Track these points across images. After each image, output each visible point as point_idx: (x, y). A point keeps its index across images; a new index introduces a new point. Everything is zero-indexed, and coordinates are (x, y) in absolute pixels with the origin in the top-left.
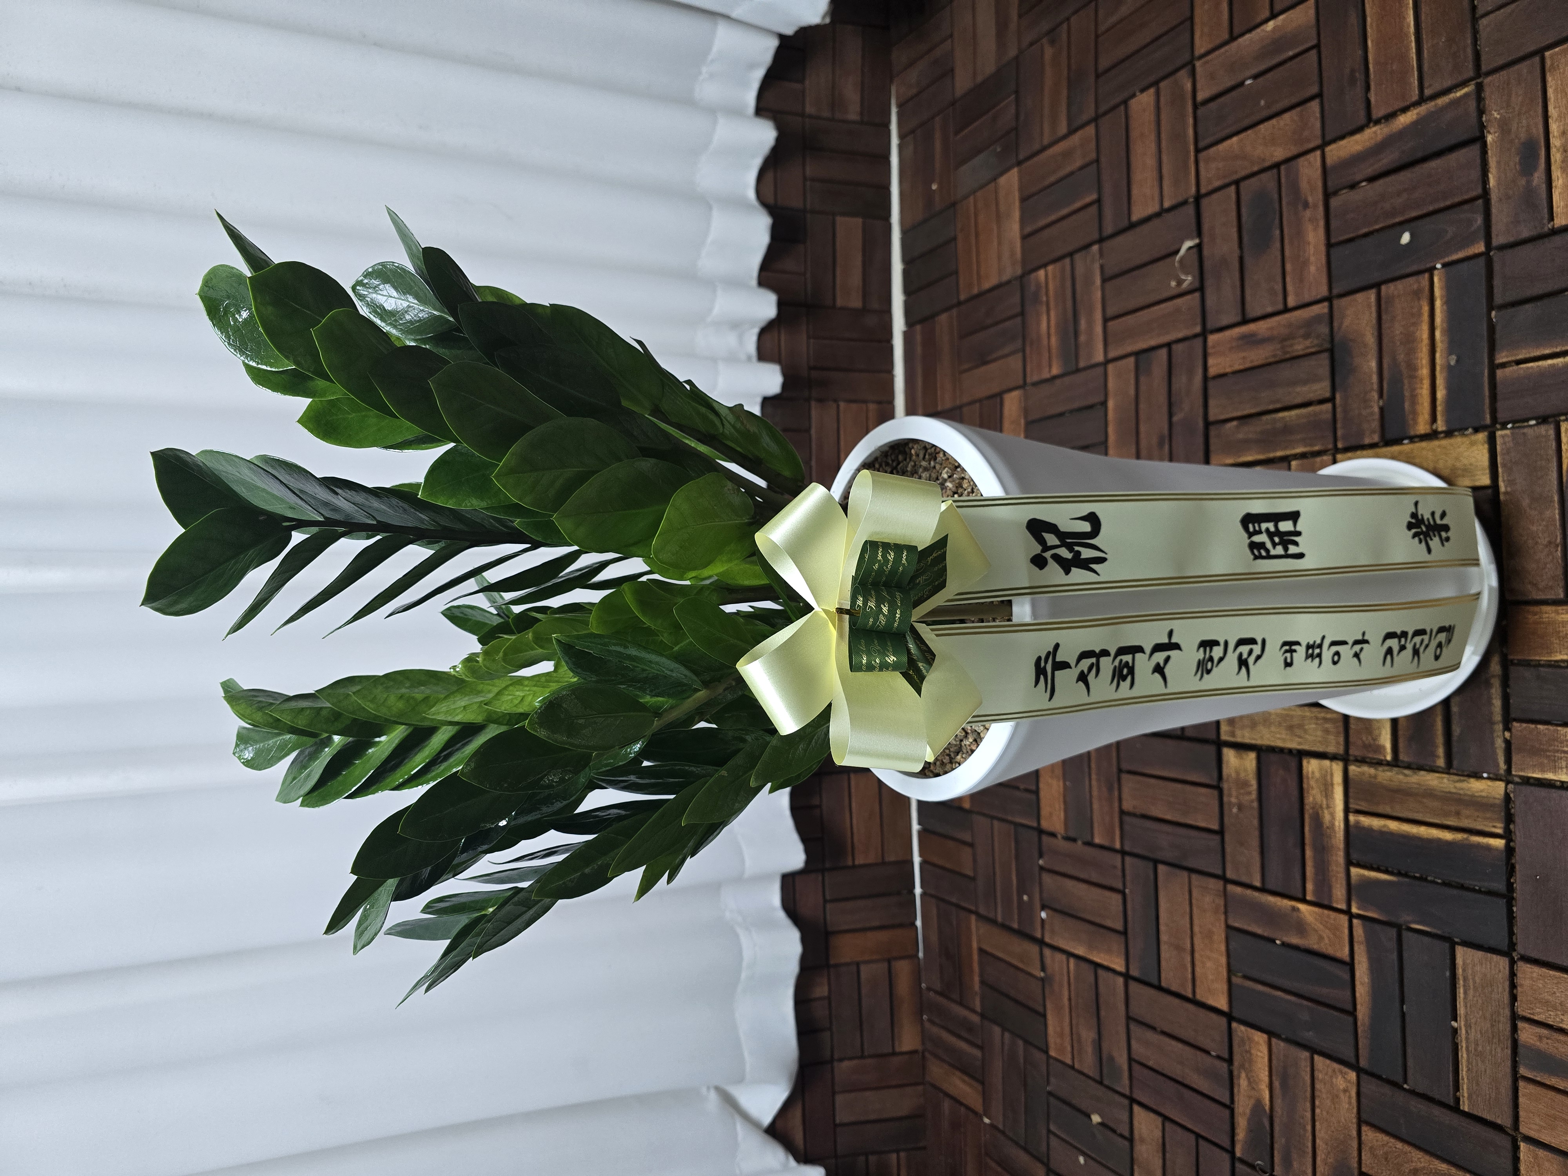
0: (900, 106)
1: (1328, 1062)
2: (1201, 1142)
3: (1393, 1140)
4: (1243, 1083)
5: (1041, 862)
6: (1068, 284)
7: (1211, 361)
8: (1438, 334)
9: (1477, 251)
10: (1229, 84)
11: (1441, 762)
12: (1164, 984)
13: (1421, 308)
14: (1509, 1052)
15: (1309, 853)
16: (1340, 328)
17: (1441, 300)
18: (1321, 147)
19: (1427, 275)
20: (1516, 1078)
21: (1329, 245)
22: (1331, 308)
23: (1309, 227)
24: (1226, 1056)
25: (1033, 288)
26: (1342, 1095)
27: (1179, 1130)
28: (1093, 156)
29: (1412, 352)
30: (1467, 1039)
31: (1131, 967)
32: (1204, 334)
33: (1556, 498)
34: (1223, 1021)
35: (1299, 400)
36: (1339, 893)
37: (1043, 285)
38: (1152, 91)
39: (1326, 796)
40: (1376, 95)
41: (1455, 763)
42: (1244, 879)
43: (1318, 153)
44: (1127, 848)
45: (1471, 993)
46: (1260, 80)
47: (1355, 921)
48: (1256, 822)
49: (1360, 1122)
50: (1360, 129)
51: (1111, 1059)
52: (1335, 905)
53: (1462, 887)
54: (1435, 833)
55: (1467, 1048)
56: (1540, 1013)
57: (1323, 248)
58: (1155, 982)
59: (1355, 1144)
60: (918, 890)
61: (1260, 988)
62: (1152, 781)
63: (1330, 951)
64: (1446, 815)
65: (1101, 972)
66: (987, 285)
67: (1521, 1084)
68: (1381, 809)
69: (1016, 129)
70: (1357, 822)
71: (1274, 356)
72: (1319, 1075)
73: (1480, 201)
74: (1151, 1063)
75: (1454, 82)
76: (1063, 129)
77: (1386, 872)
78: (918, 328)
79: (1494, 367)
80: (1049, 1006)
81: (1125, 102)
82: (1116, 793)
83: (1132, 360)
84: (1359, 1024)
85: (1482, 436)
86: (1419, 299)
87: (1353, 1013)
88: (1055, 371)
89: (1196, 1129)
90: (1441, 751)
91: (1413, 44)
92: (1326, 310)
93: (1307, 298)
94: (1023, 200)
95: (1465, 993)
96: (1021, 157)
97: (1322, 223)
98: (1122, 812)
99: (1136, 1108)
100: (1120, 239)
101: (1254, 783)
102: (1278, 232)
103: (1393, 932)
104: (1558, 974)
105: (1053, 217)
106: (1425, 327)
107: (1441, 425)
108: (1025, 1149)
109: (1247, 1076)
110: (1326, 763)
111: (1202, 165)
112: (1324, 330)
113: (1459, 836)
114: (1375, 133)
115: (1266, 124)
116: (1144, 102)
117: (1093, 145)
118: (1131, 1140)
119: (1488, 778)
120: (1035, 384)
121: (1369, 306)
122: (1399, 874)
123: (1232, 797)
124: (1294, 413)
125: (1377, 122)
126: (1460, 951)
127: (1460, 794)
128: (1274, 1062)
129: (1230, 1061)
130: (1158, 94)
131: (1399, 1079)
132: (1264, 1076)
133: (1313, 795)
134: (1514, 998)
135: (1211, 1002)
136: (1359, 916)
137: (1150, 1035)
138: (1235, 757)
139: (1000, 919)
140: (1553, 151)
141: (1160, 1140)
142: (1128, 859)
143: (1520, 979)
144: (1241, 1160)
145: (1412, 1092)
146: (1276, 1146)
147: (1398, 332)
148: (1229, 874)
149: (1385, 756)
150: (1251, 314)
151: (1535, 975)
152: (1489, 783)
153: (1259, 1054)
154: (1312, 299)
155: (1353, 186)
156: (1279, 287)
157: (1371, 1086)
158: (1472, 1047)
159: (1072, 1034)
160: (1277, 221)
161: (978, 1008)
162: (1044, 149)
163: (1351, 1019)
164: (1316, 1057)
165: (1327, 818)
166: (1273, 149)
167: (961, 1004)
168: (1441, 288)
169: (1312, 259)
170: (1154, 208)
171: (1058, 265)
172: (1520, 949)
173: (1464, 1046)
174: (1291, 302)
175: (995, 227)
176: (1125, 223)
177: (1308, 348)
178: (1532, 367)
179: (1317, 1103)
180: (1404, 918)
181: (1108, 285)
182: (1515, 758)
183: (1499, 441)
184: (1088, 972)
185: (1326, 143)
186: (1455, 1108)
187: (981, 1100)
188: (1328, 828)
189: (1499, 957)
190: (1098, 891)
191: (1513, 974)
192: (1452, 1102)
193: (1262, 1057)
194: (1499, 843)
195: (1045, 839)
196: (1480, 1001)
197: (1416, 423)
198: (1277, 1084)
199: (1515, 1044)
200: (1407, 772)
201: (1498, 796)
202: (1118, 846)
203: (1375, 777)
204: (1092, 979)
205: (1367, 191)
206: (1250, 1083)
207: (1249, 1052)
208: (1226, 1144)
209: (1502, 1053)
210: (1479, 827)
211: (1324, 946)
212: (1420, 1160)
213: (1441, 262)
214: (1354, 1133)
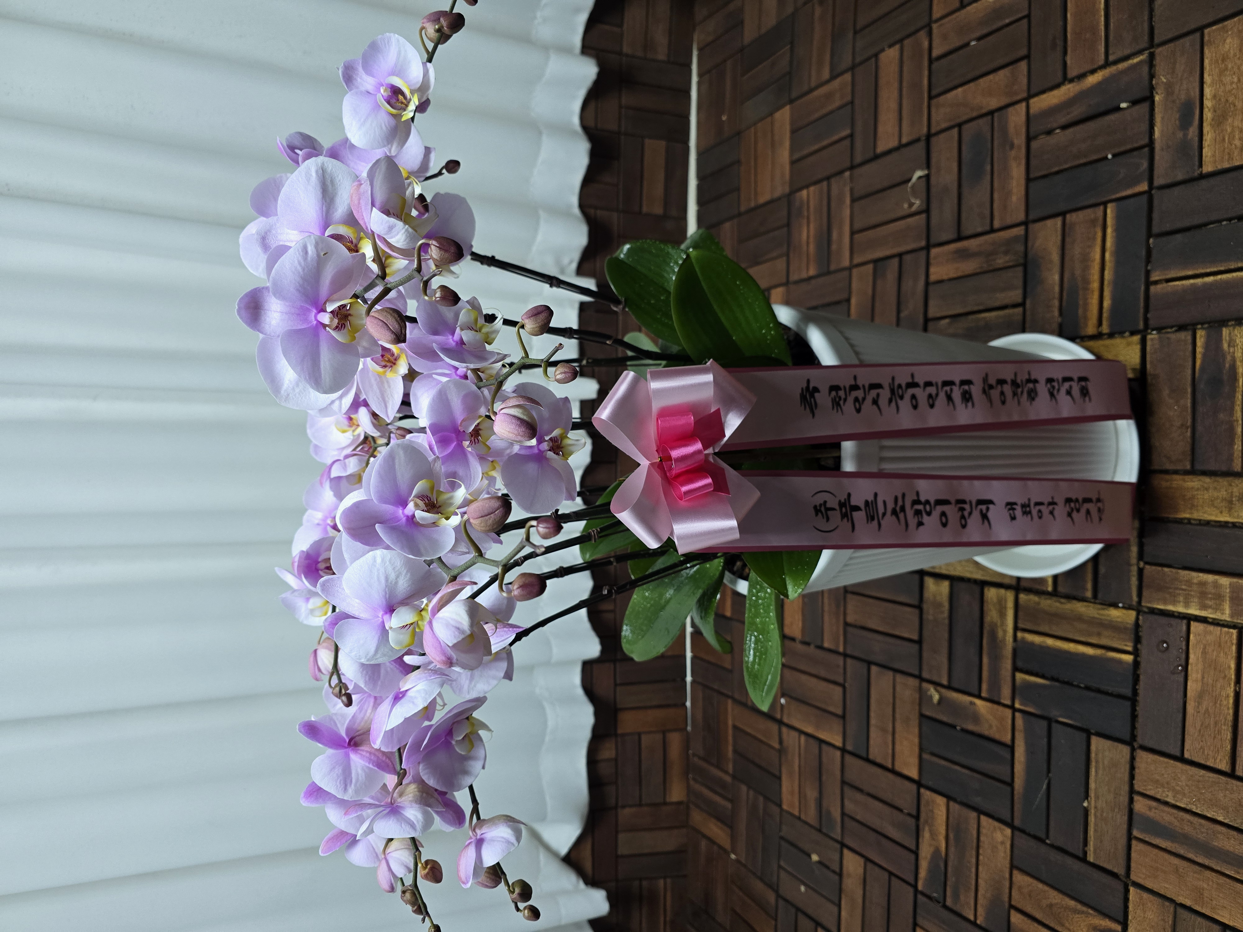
0: (700, 50)
1: (990, 821)
2: (893, 878)
3: (1036, 883)
4: (926, 835)
6: (825, 201)
7: (932, 270)
8: (1107, 255)
9: (1141, 190)
10: (958, 44)
11: (1089, 594)
12: (871, 757)
13: (1095, 233)
14: (1126, 818)
15: (985, 660)
16: (1032, 246)
17: (1112, 228)
18: (1027, 99)
19: (1102, 208)
20: (1130, 838)
21: (1029, 180)
22: (1027, 231)
23: (1013, 165)
24: (914, 813)
25: (797, 204)
26: (1000, 845)
27: (877, 869)
28: (849, 98)
29: (1086, 268)
30: (1096, 807)
31: (847, 743)
32: (928, 248)
33: (1189, 390)
34: (914, 787)
35: (997, 304)
36: (1006, 692)
37: (806, 202)
38: (897, 47)
39: (1001, 618)
40: (1071, 59)
41: (1100, 595)
42: (935, 678)
43: (1024, 104)
44: (848, 652)
45: (1100, 772)
46: (982, 42)
47: (1017, 715)
48: (946, 635)
49: (1012, 867)
50: (1057, 86)
51: (829, 813)
52: (1002, 701)
53: (1099, 691)
54: (1082, 649)
55: (1095, 813)
56: (1151, 789)
57: (1023, 182)
58: (864, 755)
59: (1007, 884)
60: (688, 676)
61: (942, 762)
62: (871, 599)
63: (997, 737)
64: (1090, 635)
65: (823, 746)
66: (762, 200)
67: (1134, 842)
68: (1041, 629)
69: (790, 73)
70: (1023, 638)
71: (979, 268)
72: (983, 831)
73: (1146, 150)
74: (859, 818)
75: (1133, 51)
76: (826, 75)
77: (1043, 677)
79: (1148, 284)
80: (784, 771)
81: (876, 55)
82: (842, 607)
83: (871, 266)
84: (1015, 792)
85: (1137, 338)
86: (1095, 226)
87: (1011, 784)
88: (812, 272)
89: (890, 869)
90: (1089, 586)
91: (1103, 19)
92: (1023, 232)
93: (1009, 221)
94: (793, 132)
95: (1096, 772)
96: (793, 96)
97: (1023, 162)
98: (846, 624)
99: (846, 851)
100: (866, 167)
101: (946, 605)
102: (989, 166)
103: (1044, 723)
104: (1166, 760)
105: (816, 147)
106: (1098, 250)
107: (1105, 329)
108: (761, 880)
109: (929, 829)
110: (1002, 591)
111: (933, 110)
112: (1020, 248)
113: (1098, 652)
114: (1069, 89)
115: (984, 78)
116: (891, 55)
117: (849, 88)
118: (840, 875)
119: (1123, 608)
120: (797, 282)
121: (1056, 231)
122: (1052, 679)
123: (930, 614)
124: (994, 314)
125: (1071, 81)
126: (1094, 740)
127: (1101, 619)
128: (951, 819)
129: (917, 817)
130: (902, 50)
131: (1043, 835)
132: (942, 830)
133: (992, 615)
134: (1132, 777)
135: (906, 772)
136: (1020, 710)
137: (859, 796)
138: (934, 583)
140: (1206, 111)
141: (862, 876)
142: (849, 661)
143: (1139, 763)
144: (923, 893)
145: (1052, 846)
146: (949, 883)
147: (1077, 252)
148: (925, 675)
149: (1047, 588)
150: (965, 233)
151: (1149, 760)
152: (1124, 611)
153: (939, 813)
154: (1012, 223)
155: (1049, 132)
156: (987, 212)
157: (1022, 840)
158: (1098, 815)
159: (800, 794)
160: (989, 159)
161: (731, 771)
162: (811, 90)
163: (1009, 789)
164: (982, 817)
165: (1000, 634)
166: (990, 99)
167: (718, 767)
168: (1112, 220)
169: (1015, 190)
170: (893, 143)
171: (818, 186)
172: (1140, 740)
173: (1093, 812)
174: (997, 224)
175: (770, 153)
176: (872, 155)
177: (1006, 262)
178: (1178, 285)
179: (981, 851)
180: (1054, 713)
181: (856, 205)
182: (1145, 593)
183: (1149, 343)
184: (814, 745)
185: (1030, 96)
186: (1083, 859)
187: (729, 841)
188: (1000, 641)
189: (1123, 745)
190: (825, 684)
191: (1133, 759)
192: (1081, 854)
193: (941, 815)
194: (1129, 658)
195: (787, 642)
196: (1107, 779)
197: (1086, 325)
198: (951, 836)
199: (1131, 812)
200: (1063, 600)
201: (1129, 622)
202: (841, 649)
203: (1038, 603)
204: (817, 751)
205: (1060, 137)
206: (931, 834)
207: (932, 811)
208: (911, 880)
209: (1122, 819)
210: (1115, 645)
211: (993, 733)
212: (1055, 897)
213: (1114, 197)
214: (1007, 876)
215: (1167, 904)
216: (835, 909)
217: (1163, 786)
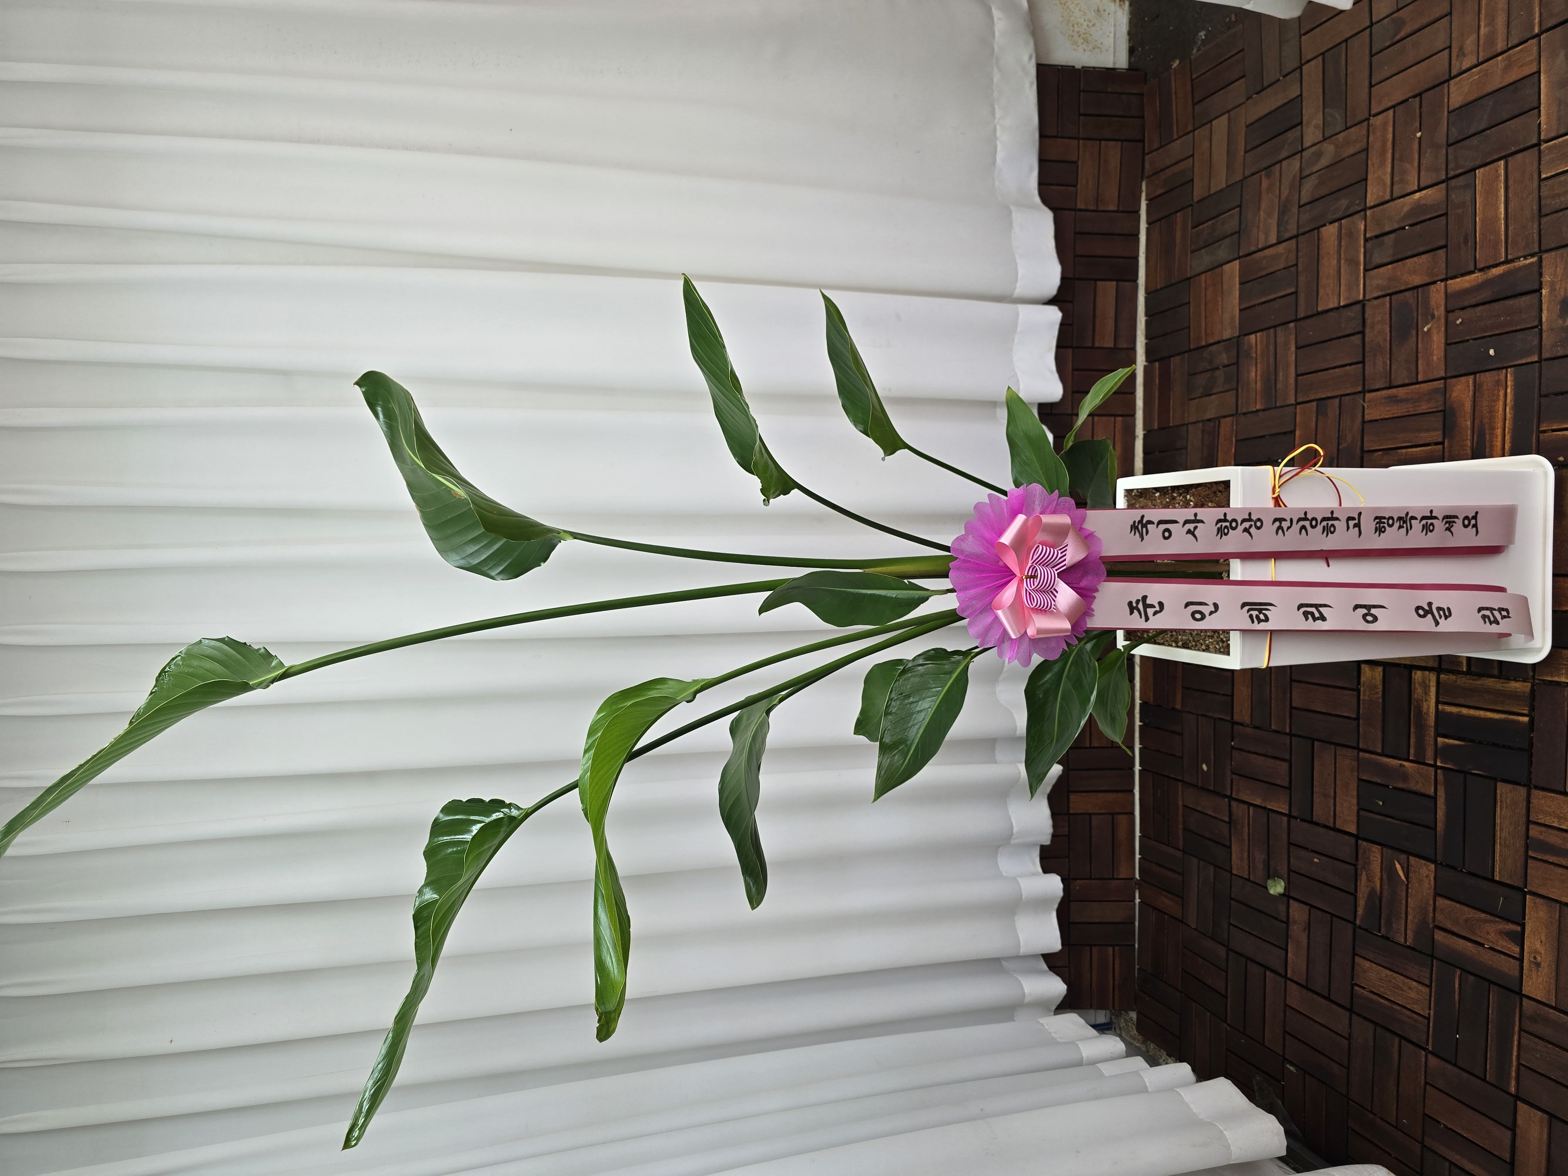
0: (1150, 200)
1: (1418, 859)
2: (1334, 918)
3: (1454, 904)
4: (1364, 877)
5: (1233, 743)
6: (1272, 347)
7: (1367, 411)
8: (1508, 408)
9: (1533, 360)
10: (1388, 229)
12: (1314, 820)
13: (1499, 391)
14: (1523, 843)
15: (1412, 730)
16: (1450, 397)
17: (1511, 387)
18: (1445, 280)
20: (1527, 857)
21: (1447, 344)
22: (1445, 384)
23: (1434, 331)
24: (1353, 862)
25: (1246, 347)
26: (1425, 880)
27: (1320, 912)
28: (1293, 261)
29: (1492, 418)
30: (1500, 837)
31: (1292, 810)
32: (1364, 392)
34: (1353, 840)
35: (1422, 442)
36: (1430, 754)
37: (1254, 346)
38: (1336, 224)
39: (1426, 694)
40: (1480, 254)
41: (1504, 672)
42: (1370, 749)
43: (1443, 284)
44: (1294, 732)
45: (1504, 810)
47: (1439, 771)
48: (1380, 712)
49: (1436, 895)
50: (1469, 273)
51: (1276, 871)
52: (1427, 762)
53: (1503, 747)
54: (1490, 715)
55: (1500, 842)
56: (1542, 818)
57: (1443, 346)
58: (1309, 818)
59: (1431, 909)
60: (1137, 767)
61: (1378, 817)
62: (1315, 687)
63: (1423, 790)
64: (1495, 703)
65: (1271, 814)
66: (1212, 341)
67: (1529, 861)
68: (1458, 701)
69: (1239, 232)
70: (1443, 710)
71: (1406, 412)
72: (1411, 869)
73: (1536, 330)
74: (1303, 872)
75: (1527, 253)
76: (1273, 240)
77: (1458, 739)
78: (1157, 364)
79: (1538, 432)
80: (1233, 840)
81: (1318, 228)
82: (1289, 695)
83: (1314, 404)
84: (1438, 834)
86: (1498, 387)
87: (1435, 829)
88: (1259, 407)
89: (1330, 911)
90: (1496, 665)
91: (1503, 226)
92: (1442, 386)
93: (1431, 377)
94: (1240, 284)
95: (1501, 810)
96: (1241, 254)
97: (1443, 329)
98: (1292, 708)
99: (1291, 901)
100: (1309, 321)
101: (1381, 687)
102: (1414, 332)
103: (1461, 776)
104: (1553, 795)
105: (1263, 300)
106: (1501, 403)
108: (1212, 939)
109: (1366, 874)
110: (1427, 673)
111: (1368, 280)
112: (1441, 398)
113: (1503, 716)
114: (1478, 277)
115: (1410, 259)
116: (1330, 231)
117: (1293, 254)
118: (1287, 923)
119: (1521, 681)
120: (1244, 414)
121: (1468, 386)
122: (1468, 740)
123: (1366, 695)
124: (1419, 449)
125: (1481, 270)
126: (1499, 784)
127: (1504, 690)
128: (1384, 863)
129: (1355, 865)
130: (1340, 228)
131: (1459, 866)
132: (1377, 872)
133: (1418, 692)
134: (1529, 811)
135: (1345, 828)
136: (1442, 768)
137: (1303, 853)
138: (1370, 670)
139: (1200, 785)
141: (1307, 921)
142: (1293, 738)
143: (1534, 801)
144: (1360, 927)
145: (1467, 873)
146: (1383, 916)
147: (1485, 405)
148: (1361, 746)
149: (1463, 669)
150: (1395, 383)
151: (1540, 796)
152: (1521, 683)
153: (1375, 859)
154: (1435, 377)
155: (1464, 309)
156: (1413, 368)
157: (1443, 872)
158: (1503, 843)
159: (1249, 857)
160: (1415, 325)
161: (1181, 847)
162: (1259, 251)
163: (1434, 832)
164: (1410, 857)
165: (1425, 707)
166: (1414, 277)
167: (1168, 845)
168: (1512, 381)
169: (1435, 352)
170: (1333, 304)
171: (1265, 332)
172: (1534, 781)
173: (1498, 842)
174: (1420, 378)
175: (1220, 299)
176: (1315, 312)
177: (1429, 408)
178: (1559, 435)
179: (1410, 886)
180: (1469, 767)
181: (1298, 351)
182: (1538, 669)
184: (1262, 816)
185: (1448, 278)
186: (1492, 880)
187: (1180, 909)
188: (1425, 713)
189: (1521, 787)
190: (1272, 761)
191: (1529, 797)
192: (1490, 876)
193: (1376, 861)
194: (1526, 719)
195: (1236, 727)
196: (1509, 814)
198: (1385, 876)
199: (1527, 837)
200: (1475, 678)
201: (1526, 692)
202: (1288, 731)
203: (1456, 682)
204: (1265, 820)
205: (1472, 312)
206: (1368, 877)
207: (1368, 858)
208: (1351, 919)
209: (1520, 843)
210: (1515, 710)
211: (1419, 788)
212: (1469, 913)
213: (1512, 364)
214: (1431, 902)
215: (1554, 904)
216: (1283, 952)
217: (1550, 815)
